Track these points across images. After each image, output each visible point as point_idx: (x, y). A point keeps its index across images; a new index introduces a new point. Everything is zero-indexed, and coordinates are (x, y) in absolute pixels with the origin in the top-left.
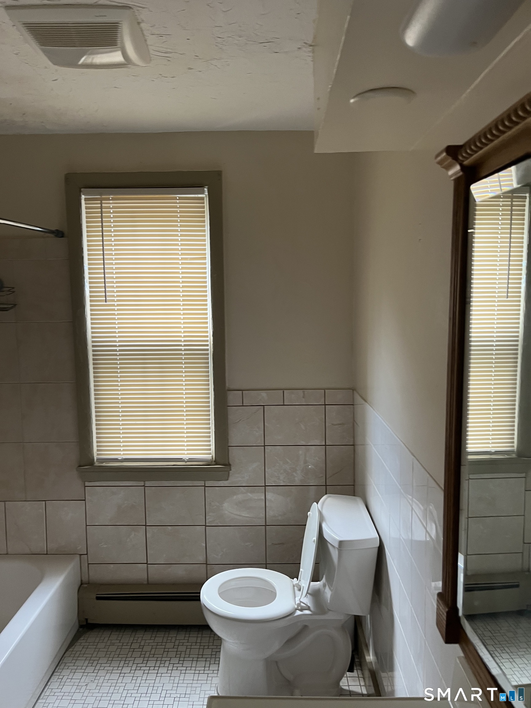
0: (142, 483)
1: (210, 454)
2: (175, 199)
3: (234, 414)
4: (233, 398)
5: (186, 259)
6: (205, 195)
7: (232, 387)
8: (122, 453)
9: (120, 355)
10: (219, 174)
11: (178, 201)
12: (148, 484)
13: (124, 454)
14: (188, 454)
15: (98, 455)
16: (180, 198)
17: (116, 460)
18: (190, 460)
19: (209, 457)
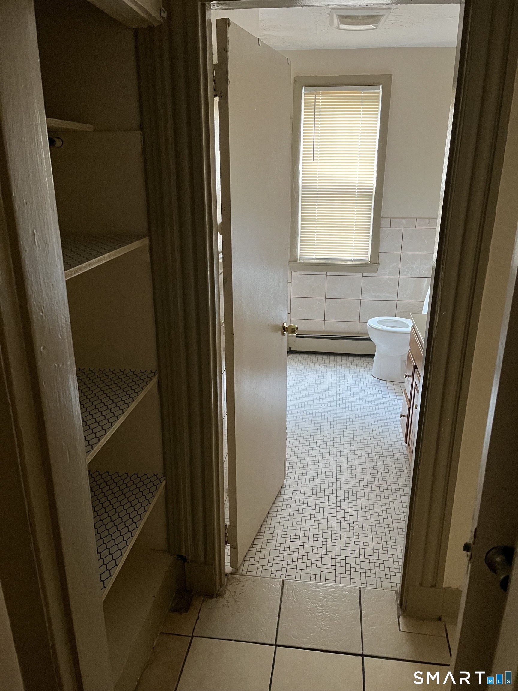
0: (325, 273)
1: (367, 257)
2: (361, 93)
3: (384, 233)
4: (384, 223)
5: (364, 133)
6: (380, 91)
7: (384, 216)
8: (315, 254)
9: (318, 194)
10: (390, 76)
11: (362, 95)
12: (328, 273)
13: (316, 256)
14: (354, 256)
15: (300, 255)
16: (364, 93)
17: (312, 259)
18: (355, 260)
19: (367, 259)
